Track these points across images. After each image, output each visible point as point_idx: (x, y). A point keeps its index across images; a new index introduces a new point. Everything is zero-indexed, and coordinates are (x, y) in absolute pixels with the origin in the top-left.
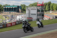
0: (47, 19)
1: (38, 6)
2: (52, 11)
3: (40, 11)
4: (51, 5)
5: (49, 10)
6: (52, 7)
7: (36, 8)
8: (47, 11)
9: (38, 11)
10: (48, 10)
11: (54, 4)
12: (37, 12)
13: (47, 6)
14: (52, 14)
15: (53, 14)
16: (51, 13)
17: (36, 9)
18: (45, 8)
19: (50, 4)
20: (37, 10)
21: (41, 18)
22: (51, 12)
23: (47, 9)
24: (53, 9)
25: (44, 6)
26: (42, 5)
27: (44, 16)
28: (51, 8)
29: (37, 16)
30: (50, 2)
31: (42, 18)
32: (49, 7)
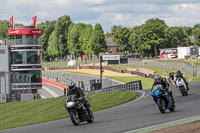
0: (55, 95)
1: (12, 36)
2: (76, 56)
3: (25, 59)
4: (72, 31)
5: (65, 54)
6: (76, 40)
7: (6, 48)
8: (54, 57)
9: (14, 57)
10: (57, 53)
11: (83, 26)
12: (11, 63)
13: (53, 34)
14: (78, 70)
15: (82, 71)
16: (70, 68)
17: (3, 52)
18: (45, 46)
19: (64, 25)
20: (11, 54)
21: (26, 91)
22: (71, 63)
23: (52, 49)
24: (79, 47)
25: (39, 35)
26: (32, 32)
27: (40, 80)
28: (70, 43)
29: (12, 81)
30: (68, 18)
31: (34, 91)
32: (64, 41)
